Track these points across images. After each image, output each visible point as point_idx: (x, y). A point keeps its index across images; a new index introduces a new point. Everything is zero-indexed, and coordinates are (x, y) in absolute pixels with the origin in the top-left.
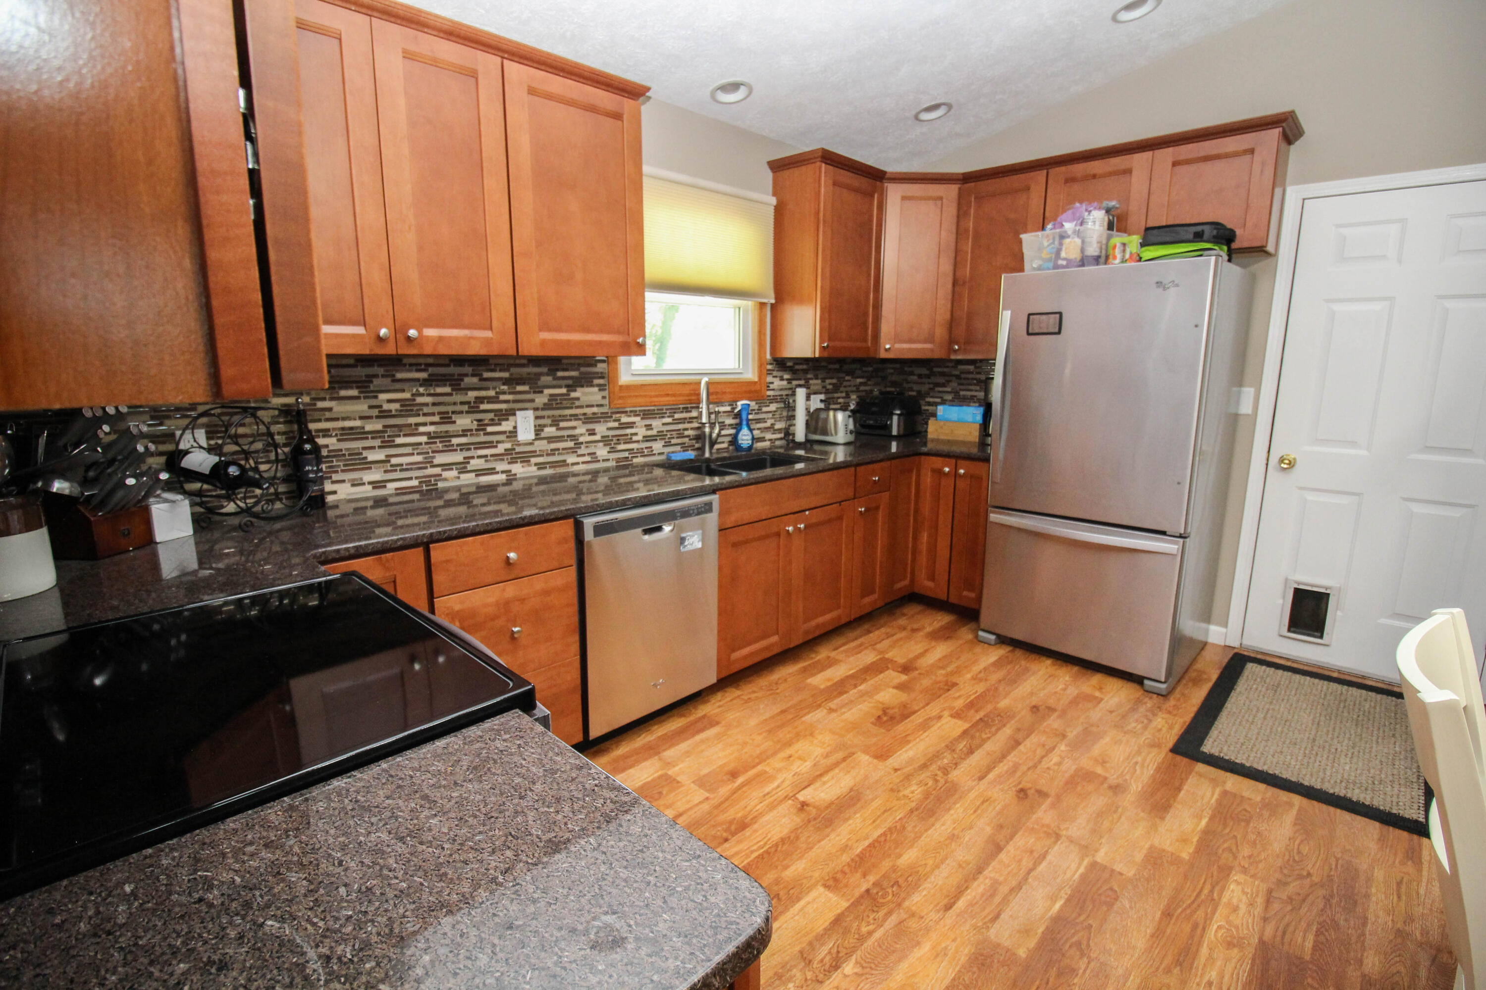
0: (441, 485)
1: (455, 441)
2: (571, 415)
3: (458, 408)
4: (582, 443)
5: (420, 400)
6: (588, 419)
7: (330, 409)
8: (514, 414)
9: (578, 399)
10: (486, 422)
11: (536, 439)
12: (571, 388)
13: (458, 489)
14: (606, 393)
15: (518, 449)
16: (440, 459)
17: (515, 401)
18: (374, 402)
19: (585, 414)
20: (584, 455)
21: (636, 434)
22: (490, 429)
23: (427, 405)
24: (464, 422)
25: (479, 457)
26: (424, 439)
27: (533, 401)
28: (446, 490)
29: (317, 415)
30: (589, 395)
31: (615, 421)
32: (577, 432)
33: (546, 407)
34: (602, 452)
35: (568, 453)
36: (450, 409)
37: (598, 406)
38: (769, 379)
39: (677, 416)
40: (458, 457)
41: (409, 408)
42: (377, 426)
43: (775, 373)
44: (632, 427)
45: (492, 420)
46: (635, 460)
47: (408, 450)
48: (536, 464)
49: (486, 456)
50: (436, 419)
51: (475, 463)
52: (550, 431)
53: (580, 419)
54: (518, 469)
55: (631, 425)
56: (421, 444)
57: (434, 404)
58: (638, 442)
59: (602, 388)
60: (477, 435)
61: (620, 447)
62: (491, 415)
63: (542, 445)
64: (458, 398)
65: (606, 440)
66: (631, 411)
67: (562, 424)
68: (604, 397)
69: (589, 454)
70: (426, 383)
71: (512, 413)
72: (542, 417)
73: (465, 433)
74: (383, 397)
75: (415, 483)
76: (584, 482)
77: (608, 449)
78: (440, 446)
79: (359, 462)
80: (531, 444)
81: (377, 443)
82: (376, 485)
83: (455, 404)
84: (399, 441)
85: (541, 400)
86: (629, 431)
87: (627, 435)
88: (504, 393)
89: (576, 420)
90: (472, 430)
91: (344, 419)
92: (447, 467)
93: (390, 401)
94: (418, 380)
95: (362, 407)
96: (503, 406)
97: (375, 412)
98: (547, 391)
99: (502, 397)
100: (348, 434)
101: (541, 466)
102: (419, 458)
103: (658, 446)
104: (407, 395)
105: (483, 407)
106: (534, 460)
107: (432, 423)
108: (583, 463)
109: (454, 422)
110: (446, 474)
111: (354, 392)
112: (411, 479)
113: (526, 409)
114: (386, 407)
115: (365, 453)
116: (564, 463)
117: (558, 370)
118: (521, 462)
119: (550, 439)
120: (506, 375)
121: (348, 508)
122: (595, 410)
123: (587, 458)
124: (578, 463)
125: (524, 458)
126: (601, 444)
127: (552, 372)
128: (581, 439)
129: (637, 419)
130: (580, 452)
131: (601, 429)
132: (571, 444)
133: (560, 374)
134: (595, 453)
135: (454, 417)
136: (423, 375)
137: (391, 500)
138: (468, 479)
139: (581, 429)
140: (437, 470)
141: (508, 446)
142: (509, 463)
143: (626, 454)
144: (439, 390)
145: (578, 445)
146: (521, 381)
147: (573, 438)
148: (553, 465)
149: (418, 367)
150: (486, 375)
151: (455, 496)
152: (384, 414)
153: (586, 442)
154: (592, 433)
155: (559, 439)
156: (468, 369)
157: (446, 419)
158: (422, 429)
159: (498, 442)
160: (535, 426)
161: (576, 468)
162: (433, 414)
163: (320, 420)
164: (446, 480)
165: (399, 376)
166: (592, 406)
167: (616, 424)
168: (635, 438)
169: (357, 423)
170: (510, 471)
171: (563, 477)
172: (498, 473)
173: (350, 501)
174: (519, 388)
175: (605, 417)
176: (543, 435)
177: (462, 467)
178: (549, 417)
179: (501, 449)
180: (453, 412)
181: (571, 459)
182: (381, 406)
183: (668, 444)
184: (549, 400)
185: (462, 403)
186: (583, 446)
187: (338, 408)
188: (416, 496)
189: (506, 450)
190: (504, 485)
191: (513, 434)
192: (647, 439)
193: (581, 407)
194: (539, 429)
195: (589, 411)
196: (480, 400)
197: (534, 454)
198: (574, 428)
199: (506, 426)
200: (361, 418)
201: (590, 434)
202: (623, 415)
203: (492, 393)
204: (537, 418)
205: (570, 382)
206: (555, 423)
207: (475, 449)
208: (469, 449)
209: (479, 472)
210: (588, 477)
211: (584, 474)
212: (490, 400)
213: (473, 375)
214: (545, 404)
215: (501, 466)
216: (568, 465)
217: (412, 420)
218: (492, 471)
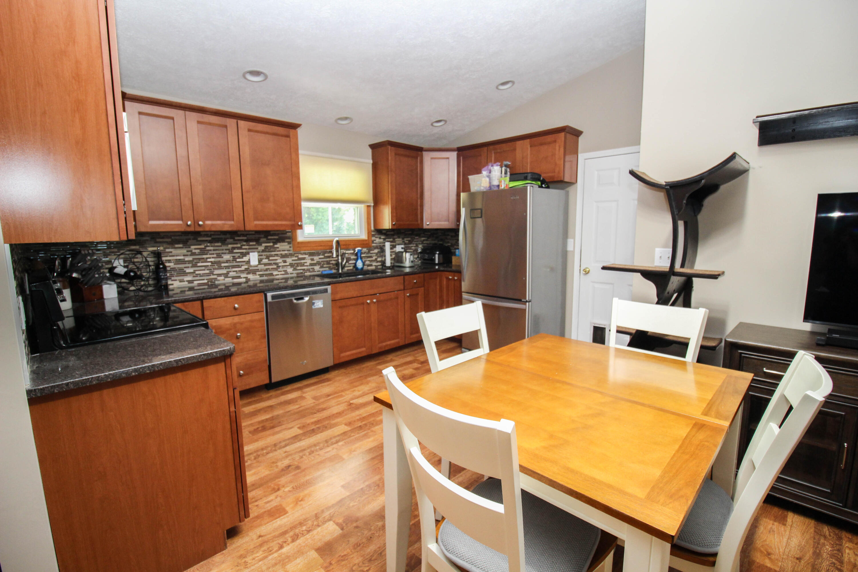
0: (216, 282)
1: (223, 265)
2: (275, 255)
3: (224, 251)
4: (280, 266)
5: (208, 248)
6: (283, 256)
7: (171, 252)
8: (249, 254)
9: (278, 248)
10: (237, 257)
11: (259, 264)
12: (275, 243)
13: (224, 284)
14: (291, 245)
15: (251, 268)
16: (216, 272)
17: (249, 249)
18: (189, 249)
19: (281, 254)
20: (281, 271)
21: (306, 263)
22: (238, 260)
23: (211, 250)
24: (227, 257)
25: (234, 271)
26: (210, 264)
27: (257, 248)
28: (219, 285)
29: (166, 254)
30: (283, 246)
31: (296, 257)
32: (278, 261)
33: (263, 251)
34: (290, 270)
35: (274, 270)
36: (221, 252)
37: (287, 250)
38: (373, 238)
39: (326, 255)
40: (224, 271)
41: (203, 251)
42: (190, 258)
43: (376, 236)
44: (304, 260)
45: (239, 256)
46: (306, 274)
47: (203, 268)
48: (259, 275)
49: (236, 271)
50: (215, 256)
51: (232, 274)
52: (265, 261)
53: (279, 256)
54: (251, 276)
55: (304, 259)
56: (208, 266)
57: (214, 250)
58: (307, 266)
59: (289, 243)
60: (233, 263)
61: (299, 268)
62: (239, 255)
63: (261, 267)
64: (224, 247)
65: (291, 265)
66: (303, 253)
67: (271, 258)
68: (290, 247)
69: (284, 271)
70: (210, 242)
71: (248, 253)
72: (262, 255)
73: (227, 261)
74: (193, 247)
75: (206, 281)
76: (282, 282)
77: (292, 269)
78: (216, 267)
79: (182, 273)
80: (257, 266)
81: (190, 265)
82: (190, 282)
83: (223, 250)
84: (199, 264)
85: (261, 248)
86: (303, 261)
87: (302, 263)
88: (244, 245)
89: (277, 256)
90: (230, 261)
91: (177, 256)
92: (219, 275)
93: (195, 249)
94: (207, 241)
95: (184, 251)
96: (244, 251)
97: (189, 253)
98: (264, 245)
99: (243, 247)
100: (178, 262)
101: (261, 276)
102: (208, 272)
103: (317, 268)
104: (203, 246)
105: (235, 251)
106: (258, 273)
107: (213, 258)
108: (281, 274)
109: (223, 257)
110: (219, 278)
111: (181, 246)
112: (204, 280)
113: (254, 252)
114: (194, 251)
115: (185, 269)
116: (272, 274)
117: (268, 236)
118: (252, 274)
119: (265, 264)
120: (245, 238)
121: (178, 291)
122: (286, 252)
123: (283, 273)
124: (278, 275)
125: (254, 272)
126: (289, 267)
127: (266, 237)
128: (280, 265)
129: (306, 256)
130: (279, 270)
131: (289, 260)
132: (275, 266)
133: (269, 237)
134: (286, 271)
135: (223, 255)
136: (209, 239)
137: (196, 288)
138: (229, 280)
139: (280, 260)
140: (215, 277)
141: (246, 267)
142: (247, 274)
143: (302, 271)
144: (216, 244)
145: (279, 267)
146: (252, 240)
147: (276, 264)
148: (267, 275)
149: (207, 235)
150: (237, 238)
151: (223, 287)
152: (193, 254)
153: (282, 266)
154: (285, 262)
155: (270, 264)
156: (228, 236)
157: (219, 256)
158: (209, 260)
159: (242, 265)
160: (258, 259)
161: (277, 277)
162: (213, 254)
163: (167, 256)
164: (219, 280)
165: (199, 239)
166: (285, 251)
167: (296, 258)
168: (305, 264)
169: (182, 257)
170: (247, 277)
171: (272, 281)
172: (242, 278)
173: (179, 288)
174: (251, 243)
175: (291, 255)
176: (262, 263)
177: (226, 275)
178: (264, 255)
179: (243, 268)
180: (222, 253)
181: (275, 273)
182: (191, 251)
183: (322, 267)
184: (265, 248)
185: (226, 250)
186: (281, 268)
187: (174, 252)
188: (206, 287)
189: (245, 269)
190: (244, 283)
191: (248, 262)
192: (311, 265)
193: (280, 251)
194: (260, 261)
195: (283, 253)
196: (234, 248)
197: (258, 270)
198: (276, 260)
199: (245, 259)
200: (184, 255)
201: (284, 263)
202: (300, 255)
203: (239, 245)
204: (259, 256)
205: (274, 241)
206: (268, 257)
207: (232, 268)
208: (229, 268)
209: (234, 278)
210: (283, 281)
211: (281, 279)
212: (238, 248)
213: (231, 238)
214: (263, 250)
215: (243, 275)
216: (274, 275)
217: (205, 256)
218: (239, 277)
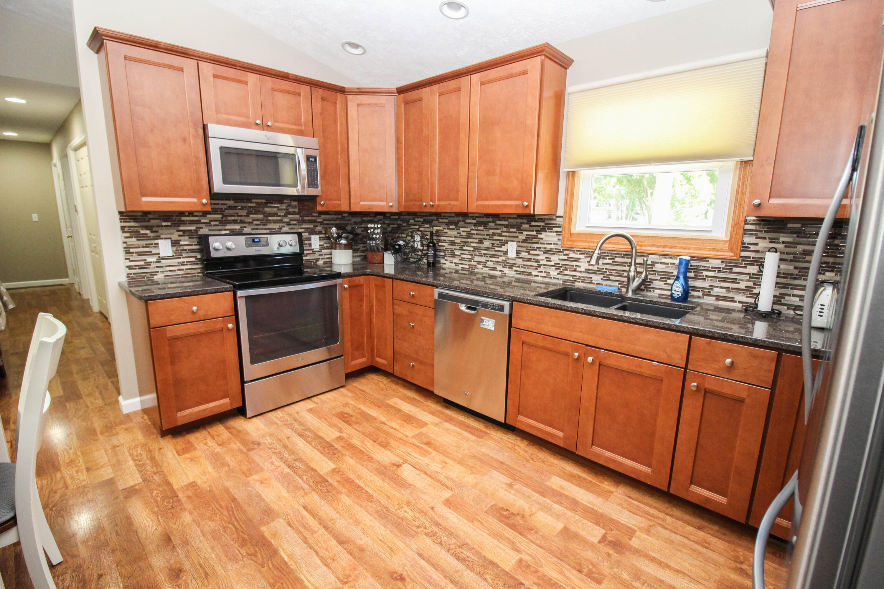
0: (476, 270)
1: (483, 252)
2: (537, 248)
3: (486, 237)
4: (542, 265)
5: (473, 232)
6: (547, 252)
7: (447, 233)
8: (508, 243)
9: (542, 239)
10: (495, 245)
11: (516, 258)
12: (539, 232)
13: (482, 274)
14: (560, 237)
15: (508, 261)
16: (477, 259)
17: (509, 237)
18: (458, 231)
19: (545, 248)
20: (542, 272)
21: (580, 266)
22: (497, 249)
23: (474, 234)
24: (487, 244)
25: (491, 261)
26: (472, 249)
27: (517, 237)
28: (477, 273)
29: (444, 234)
30: (549, 237)
31: (564, 255)
32: (539, 258)
33: (524, 241)
34: (554, 273)
35: (533, 269)
36: (482, 237)
37: (554, 244)
38: (748, 239)
39: (617, 260)
40: (483, 259)
41: (469, 235)
42: (458, 241)
43: (760, 235)
44: (578, 261)
45: (498, 244)
46: (577, 284)
47: (467, 253)
48: (515, 271)
49: (493, 261)
50: (477, 241)
51: (489, 264)
52: (524, 255)
53: (542, 251)
54: (506, 271)
55: (577, 260)
56: (471, 251)
57: (477, 234)
58: (581, 272)
59: (558, 233)
60: (491, 251)
61: (566, 272)
62: (498, 242)
63: (519, 261)
64: (486, 232)
65: (557, 266)
66: (577, 251)
67: (531, 252)
68: (559, 239)
69: (545, 272)
70: (475, 225)
71: (506, 242)
72: (521, 247)
73: (487, 249)
74: (462, 229)
75: (467, 267)
76: (541, 288)
77: (558, 271)
78: (477, 253)
79: (453, 255)
80: (514, 259)
81: (458, 248)
82: (457, 264)
83: (484, 235)
84: (465, 248)
85: (522, 237)
86: (574, 263)
87: (573, 266)
88: (505, 232)
89: (540, 251)
90: (489, 248)
91: (450, 237)
92: (479, 262)
93: (463, 231)
94: (472, 223)
95: (454, 233)
96: (503, 238)
97: (459, 235)
98: (525, 233)
99: (504, 234)
100: (452, 243)
101: (518, 272)
102: (469, 257)
104: (468, 229)
105: (496, 238)
106: (514, 268)
107: (475, 243)
108: (541, 276)
109: (483, 243)
110: (478, 266)
111: (453, 227)
112: (466, 264)
113: (514, 241)
114: (462, 234)
115: (455, 251)
116: (529, 274)
117: (532, 221)
118: (509, 268)
119: (524, 259)
120: (506, 223)
121: (447, 271)
122: (552, 246)
123: (544, 274)
124: (538, 276)
125: (510, 266)
126: (554, 268)
127: (529, 223)
128: (541, 263)
129: (583, 256)
130: (540, 270)
131: (555, 259)
132: (535, 264)
133: (533, 224)
134: (549, 273)
135: (484, 241)
136: (474, 221)
137: (460, 272)
138: (486, 270)
139: (542, 257)
140: (475, 263)
141: (504, 258)
142: (503, 267)
143: (571, 278)
144: (479, 228)
145: (539, 265)
146: (512, 226)
147: (537, 261)
148: (525, 273)
149: (473, 218)
150: (498, 222)
151: (480, 276)
152: (461, 237)
153: (544, 265)
154: (548, 260)
155: (529, 260)
156: (491, 219)
157: (480, 242)
158: (472, 245)
159: (499, 256)
160: (517, 251)
161: (536, 279)
162: (476, 239)
163: (444, 236)
164: (477, 268)
165: (467, 221)
166: (551, 244)
167: (565, 258)
168: (578, 269)
169: (453, 239)
170: (503, 271)
171: (529, 282)
172: (498, 271)
173: (450, 268)
174: (512, 230)
175: (558, 251)
176: (520, 256)
177: (484, 264)
178: (524, 247)
179: (500, 259)
180: (483, 239)
181: (534, 273)
182: (460, 233)
183: (605, 279)
184: (526, 238)
185: (487, 235)
186: (542, 267)
187: (450, 232)
188: (467, 273)
189: (502, 260)
190: (500, 277)
191: (506, 253)
192: (588, 271)
193: (544, 244)
194: (518, 253)
195: (548, 247)
196: (494, 234)
197: (515, 265)
198: (539, 255)
199: (503, 248)
200: (455, 237)
201: (547, 261)
202: (571, 252)
203: (499, 231)
204: (519, 246)
205: (539, 229)
206: (527, 251)
207: (490, 257)
208: (487, 257)
209: (491, 269)
210: (543, 286)
211: (541, 283)
212: (499, 235)
213: (492, 222)
214: (523, 240)
215: (500, 268)
216: (532, 275)
217: (469, 240)
218: (495, 269)
